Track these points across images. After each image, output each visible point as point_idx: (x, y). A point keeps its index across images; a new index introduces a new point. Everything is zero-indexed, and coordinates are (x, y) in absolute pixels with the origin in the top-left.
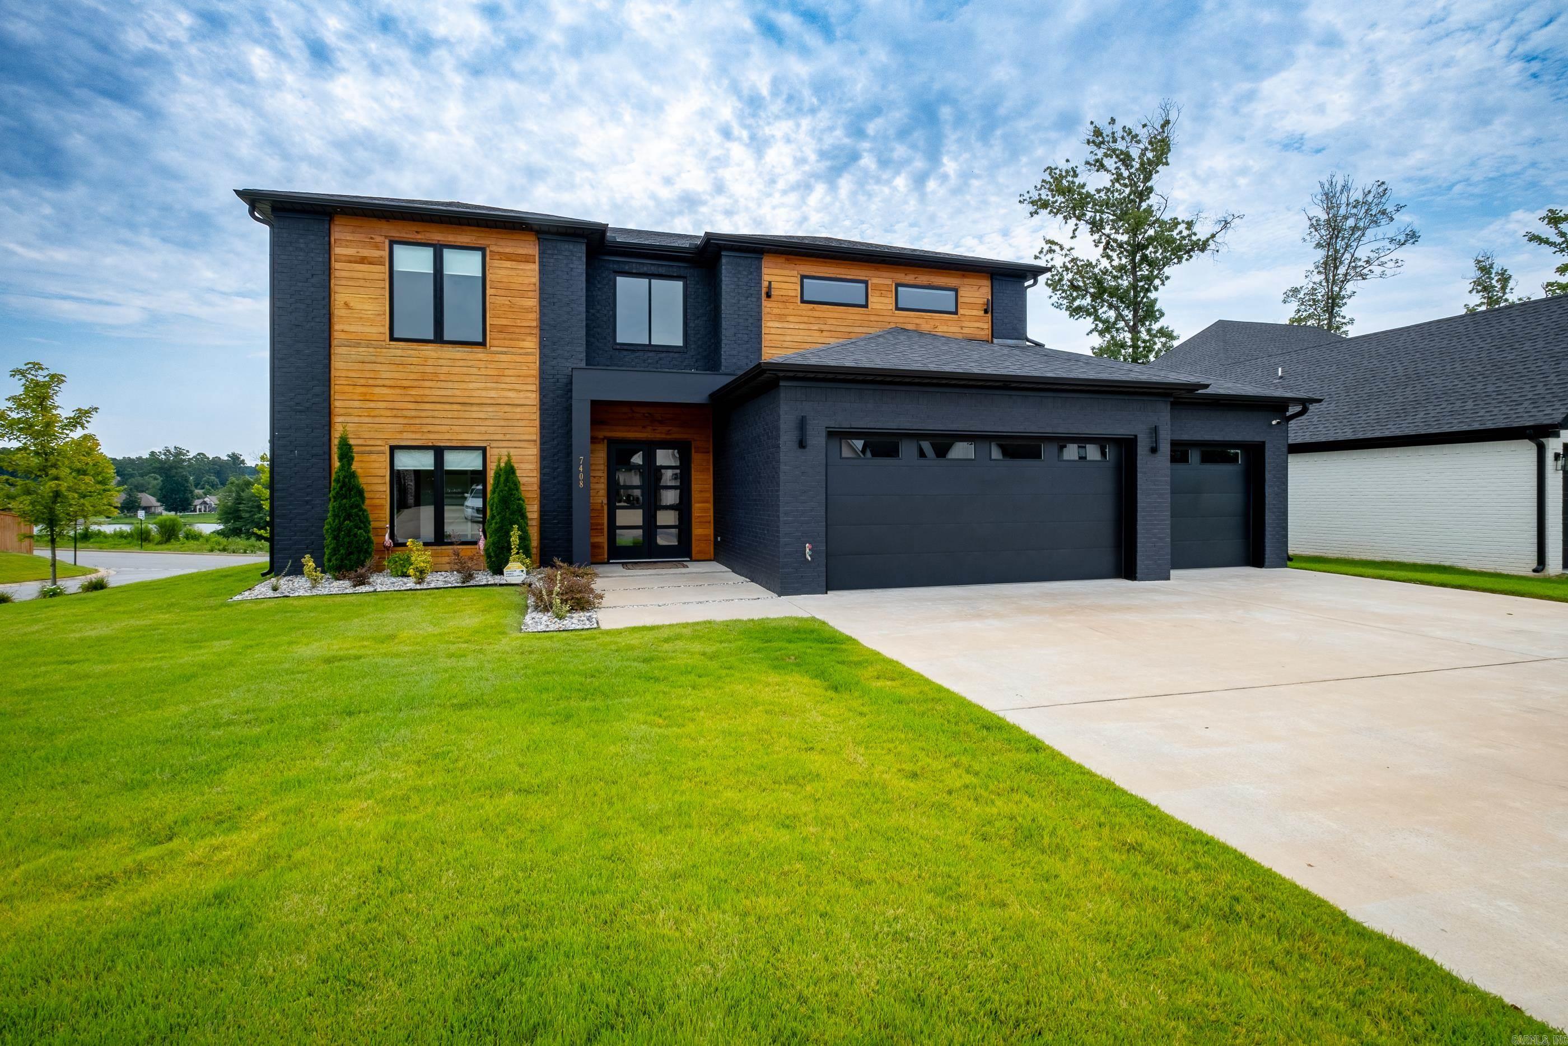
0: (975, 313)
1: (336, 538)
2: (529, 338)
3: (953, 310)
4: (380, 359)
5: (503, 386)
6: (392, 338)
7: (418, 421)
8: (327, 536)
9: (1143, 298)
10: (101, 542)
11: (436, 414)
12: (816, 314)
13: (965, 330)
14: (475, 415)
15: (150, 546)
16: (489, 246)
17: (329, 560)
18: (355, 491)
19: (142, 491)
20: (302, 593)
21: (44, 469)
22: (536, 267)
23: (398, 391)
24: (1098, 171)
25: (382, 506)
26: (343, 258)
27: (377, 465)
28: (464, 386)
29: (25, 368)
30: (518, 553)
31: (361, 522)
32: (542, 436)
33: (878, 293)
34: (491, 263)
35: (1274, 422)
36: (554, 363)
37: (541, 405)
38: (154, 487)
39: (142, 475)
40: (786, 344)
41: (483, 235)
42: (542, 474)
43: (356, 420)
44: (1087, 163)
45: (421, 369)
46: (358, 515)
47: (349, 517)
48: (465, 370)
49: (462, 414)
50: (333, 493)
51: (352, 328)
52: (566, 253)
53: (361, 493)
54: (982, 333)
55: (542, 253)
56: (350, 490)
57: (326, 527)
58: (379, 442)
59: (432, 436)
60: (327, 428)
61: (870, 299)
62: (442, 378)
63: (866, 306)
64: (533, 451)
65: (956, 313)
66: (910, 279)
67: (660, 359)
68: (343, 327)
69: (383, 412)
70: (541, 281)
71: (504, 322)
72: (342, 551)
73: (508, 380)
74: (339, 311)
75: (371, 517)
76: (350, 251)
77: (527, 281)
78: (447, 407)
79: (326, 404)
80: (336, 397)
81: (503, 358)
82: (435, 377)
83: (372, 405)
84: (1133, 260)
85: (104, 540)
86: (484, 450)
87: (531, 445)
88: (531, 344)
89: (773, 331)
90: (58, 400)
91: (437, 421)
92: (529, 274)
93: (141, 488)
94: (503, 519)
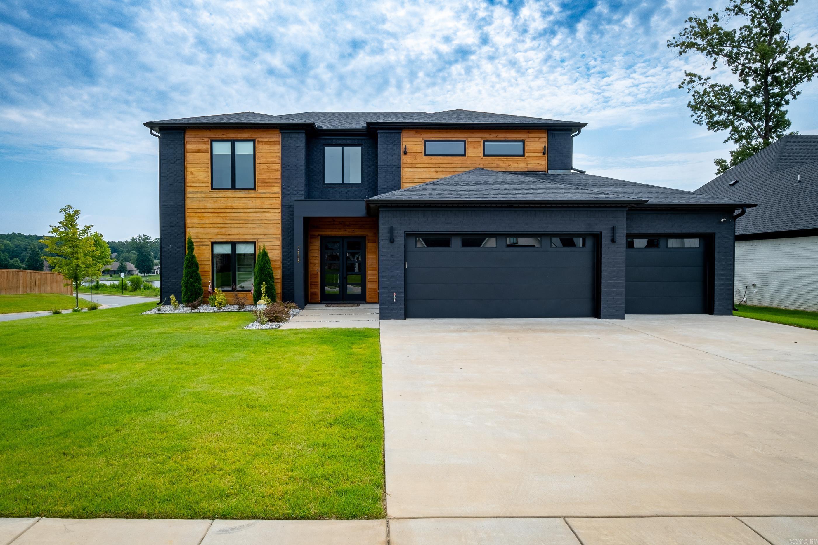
0: (536, 154)
1: (186, 287)
2: (276, 185)
3: (522, 154)
4: (207, 199)
5: (264, 210)
6: (212, 189)
7: (224, 229)
8: (183, 286)
9: (774, 111)
10: (104, 290)
11: (232, 225)
12: (434, 162)
13: (529, 166)
14: (250, 226)
15: (127, 292)
16: (257, 138)
17: (184, 298)
18: (194, 264)
19: (128, 261)
20: (170, 312)
21: (73, 254)
22: (279, 147)
23: (215, 215)
24: (736, 14)
25: (208, 272)
26: (190, 150)
27: (206, 252)
28: (245, 211)
29: (65, 208)
30: (265, 296)
31: (197, 279)
32: (283, 236)
33: (472, 147)
34: (258, 147)
35: (722, 220)
36: (288, 197)
37: (282, 220)
38: (133, 259)
39: (128, 252)
40: (415, 181)
41: (254, 133)
42: (283, 256)
43: (196, 229)
44: (728, 9)
45: (225, 203)
46: (195, 276)
47: (191, 277)
48: (246, 203)
49: (244, 225)
50: (185, 266)
51: (194, 185)
52: (295, 139)
53: (197, 266)
54: (542, 167)
55: (282, 140)
56: (192, 264)
57: (182, 282)
58: (207, 240)
59: (230, 237)
60: (183, 234)
61: (467, 151)
62: (235, 207)
63: (464, 155)
64: (278, 244)
65: (523, 155)
66: (493, 137)
67: (348, 191)
68: (191, 184)
69: (208, 225)
70: (282, 155)
71: (264, 177)
72: (189, 294)
73: (266, 207)
74: (189, 177)
75: (202, 278)
76: (194, 147)
77: (275, 155)
78: (237, 222)
79: (183, 222)
80: (188, 219)
81: (264, 195)
82: (231, 207)
83: (203, 222)
84: (766, 81)
85: (106, 289)
86: (254, 243)
87: (277, 240)
88: (277, 188)
89: (408, 173)
90: (78, 222)
91: (233, 229)
92: (276, 151)
93: (127, 260)
94: (260, 279)
